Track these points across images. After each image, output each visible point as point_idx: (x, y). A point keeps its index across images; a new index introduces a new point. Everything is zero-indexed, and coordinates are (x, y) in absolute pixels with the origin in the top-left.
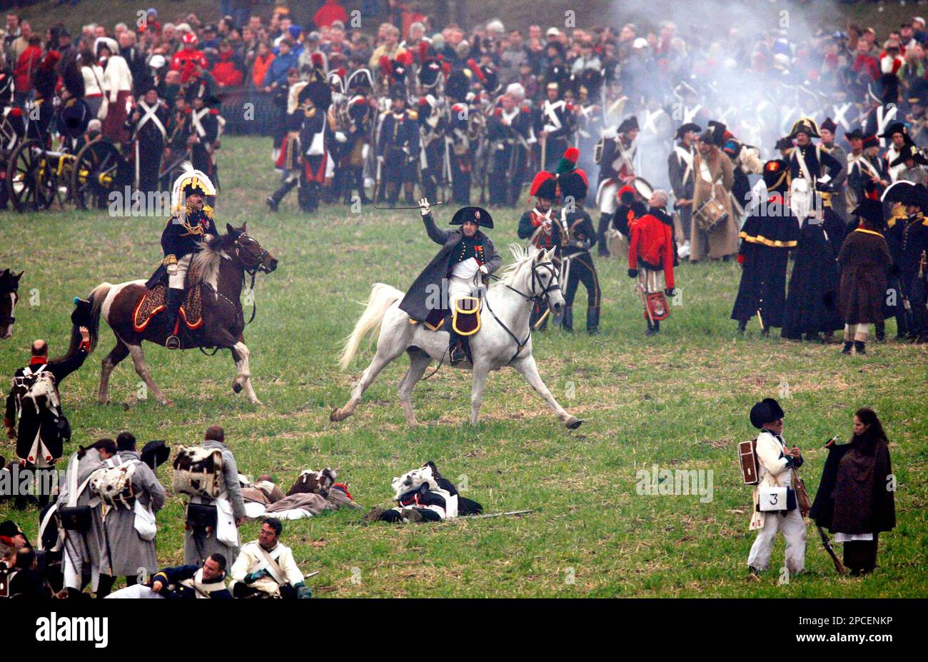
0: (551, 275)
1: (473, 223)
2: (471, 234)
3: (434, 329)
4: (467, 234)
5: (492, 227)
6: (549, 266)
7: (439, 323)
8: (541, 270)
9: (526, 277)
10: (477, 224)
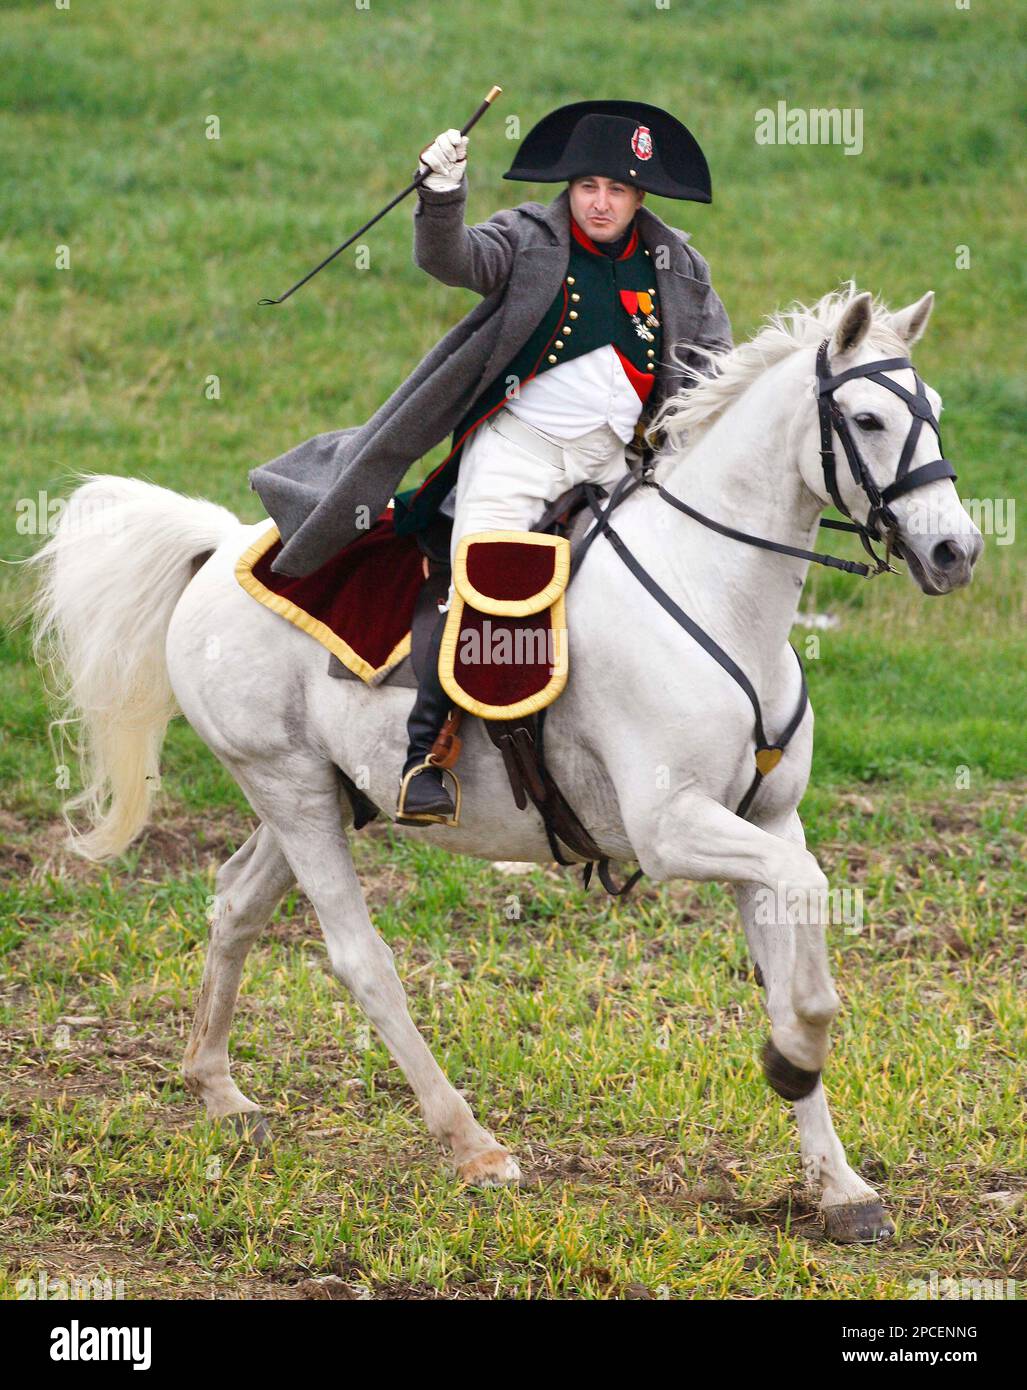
0: (906, 420)
1: (619, 178)
2: (608, 232)
3: (369, 672)
4: (592, 231)
5: (707, 200)
6: (894, 376)
7: (389, 649)
8: (859, 397)
9: (791, 430)
10: (639, 189)
